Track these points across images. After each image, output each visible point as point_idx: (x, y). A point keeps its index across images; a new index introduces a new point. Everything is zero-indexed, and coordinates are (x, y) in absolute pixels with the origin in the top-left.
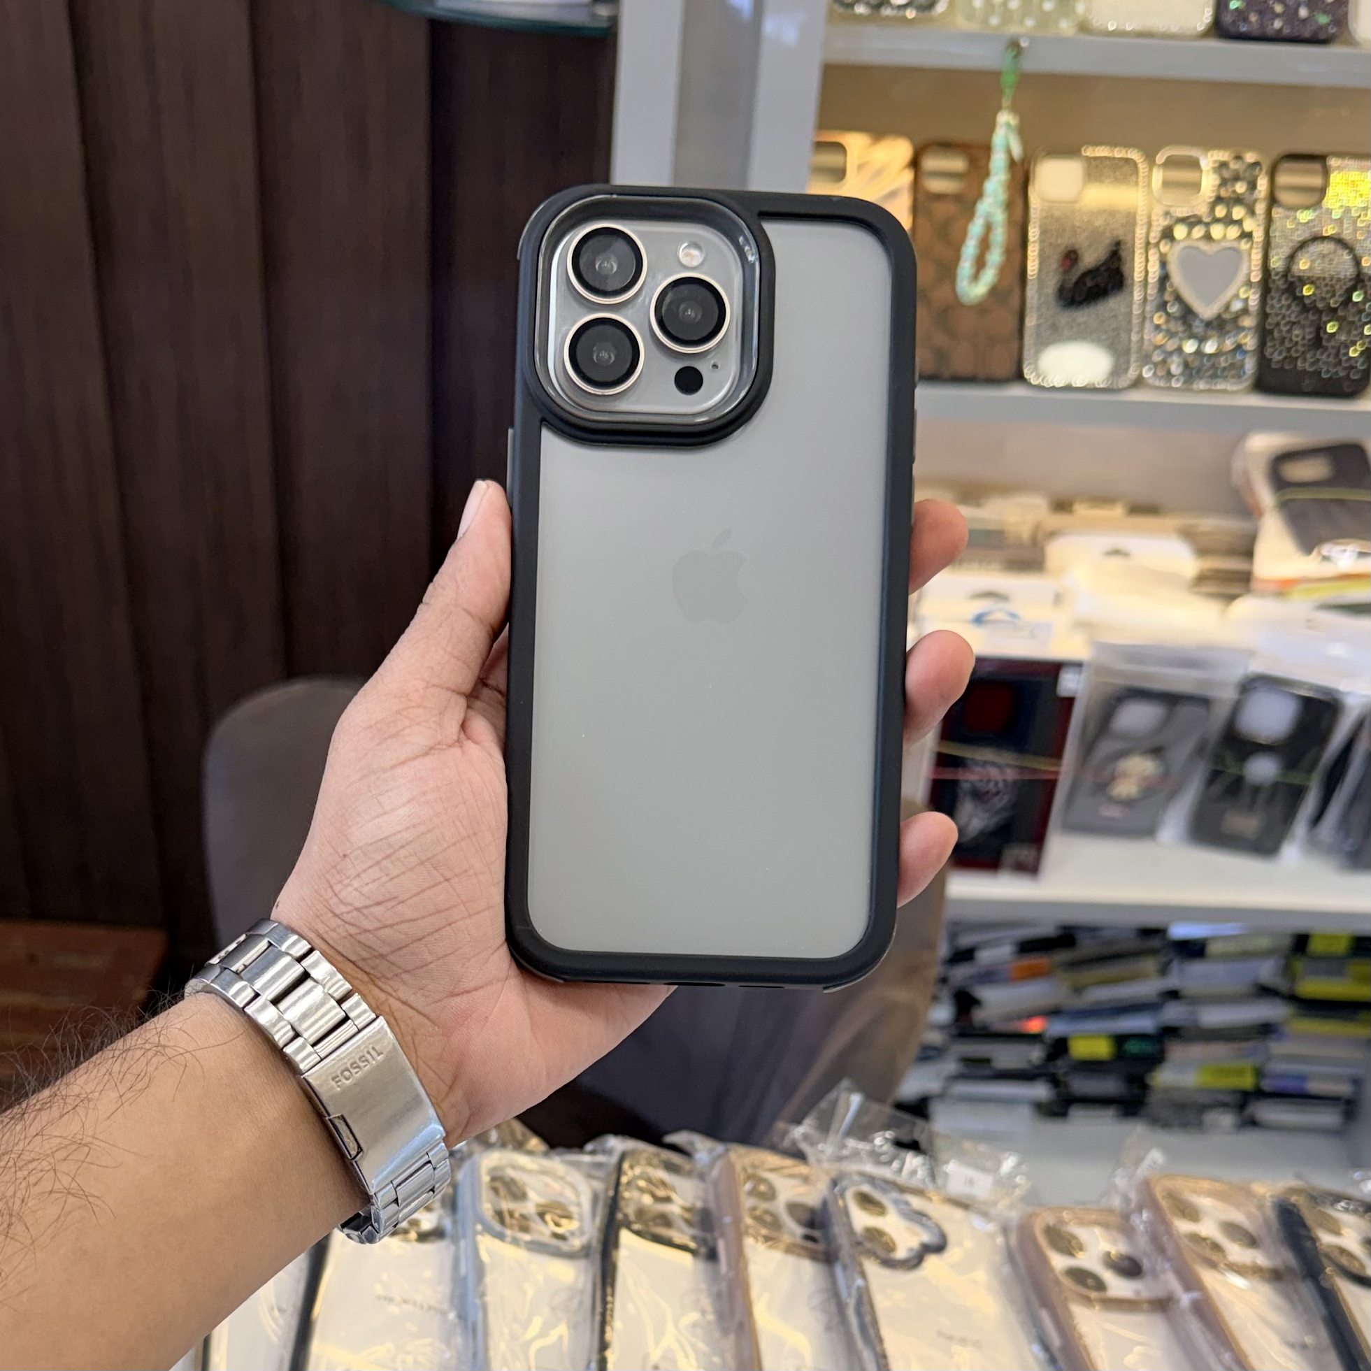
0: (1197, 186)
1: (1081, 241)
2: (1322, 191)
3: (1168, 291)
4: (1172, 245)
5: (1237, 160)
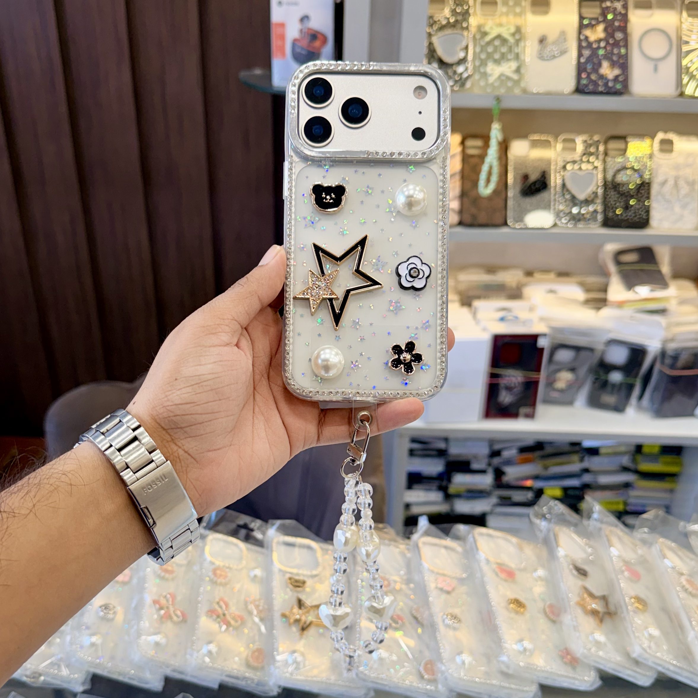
0: (574, 149)
1: (529, 171)
2: (625, 150)
3: (565, 190)
4: (566, 171)
5: (591, 139)
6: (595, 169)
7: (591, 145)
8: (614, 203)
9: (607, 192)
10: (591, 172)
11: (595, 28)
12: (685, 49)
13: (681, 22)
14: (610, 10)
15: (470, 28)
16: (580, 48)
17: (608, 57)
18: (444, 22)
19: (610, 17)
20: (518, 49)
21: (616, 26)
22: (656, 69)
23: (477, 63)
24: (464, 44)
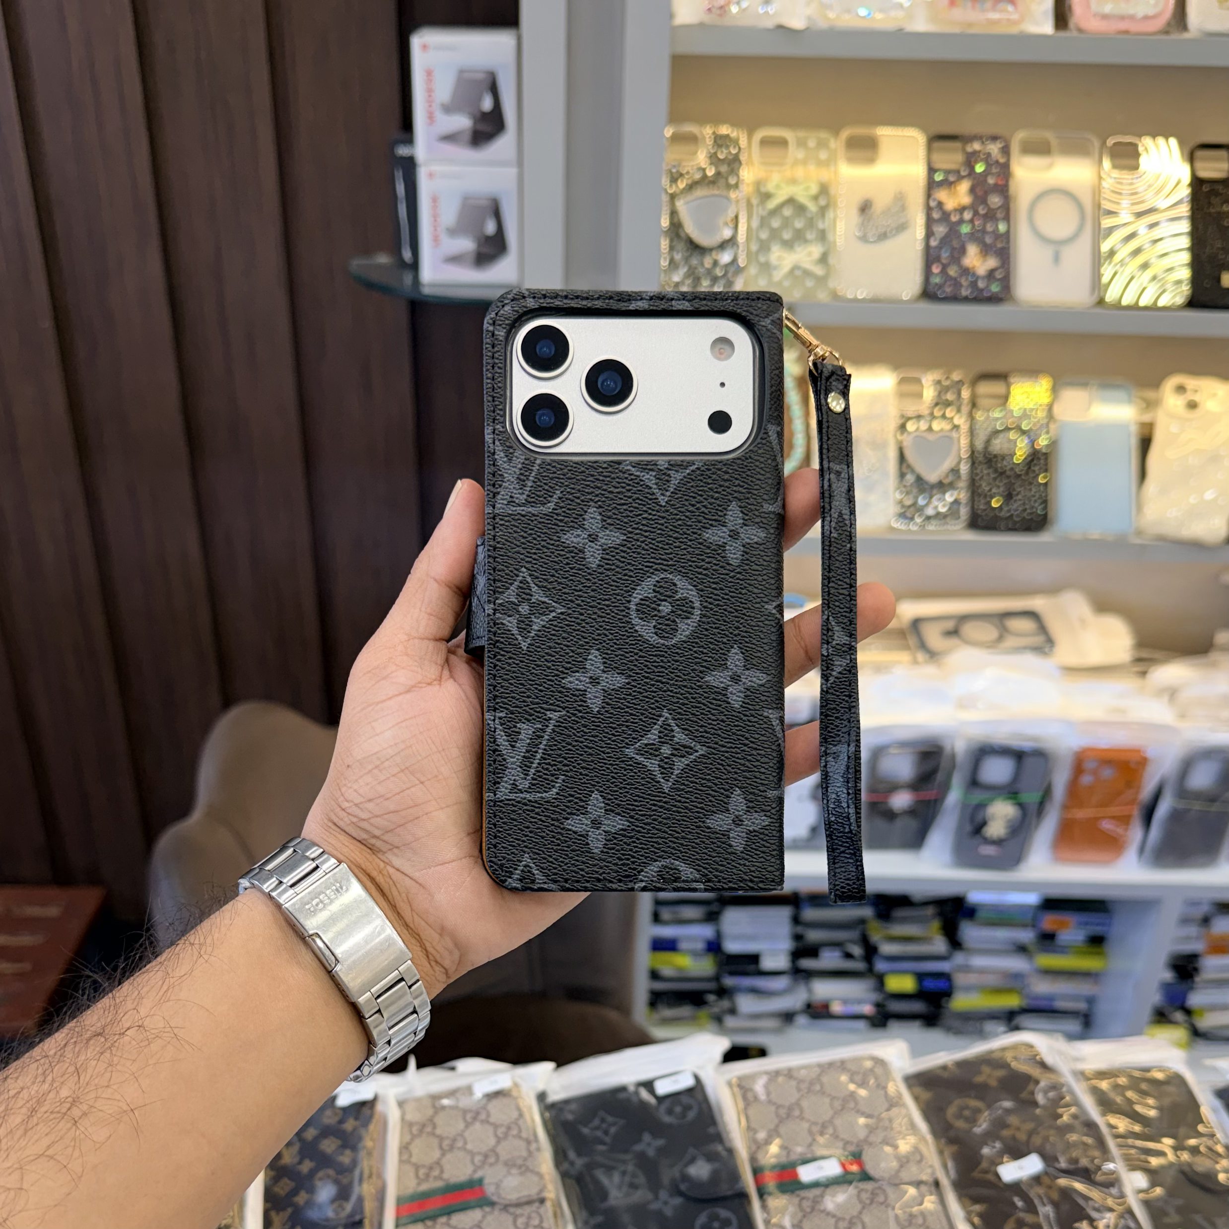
0: (920, 395)
2: (1006, 398)
3: (904, 465)
4: (905, 435)
5: (947, 378)
6: (955, 430)
7: (946, 389)
8: (987, 489)
9: (976, 469)
10: (947, 434)
11: (955, 187)
12: (1105, 224)
13: (1100, 178)
14: (979, 156)
15: (741, 186)
16: (930, 223)
17: (977, 237)
18: (698, 176)
19: (979, 168)
20: (824, 222)
21: (989, 185)
22: (1057, 258)
23: (754, 247)
24: (731, 214)
